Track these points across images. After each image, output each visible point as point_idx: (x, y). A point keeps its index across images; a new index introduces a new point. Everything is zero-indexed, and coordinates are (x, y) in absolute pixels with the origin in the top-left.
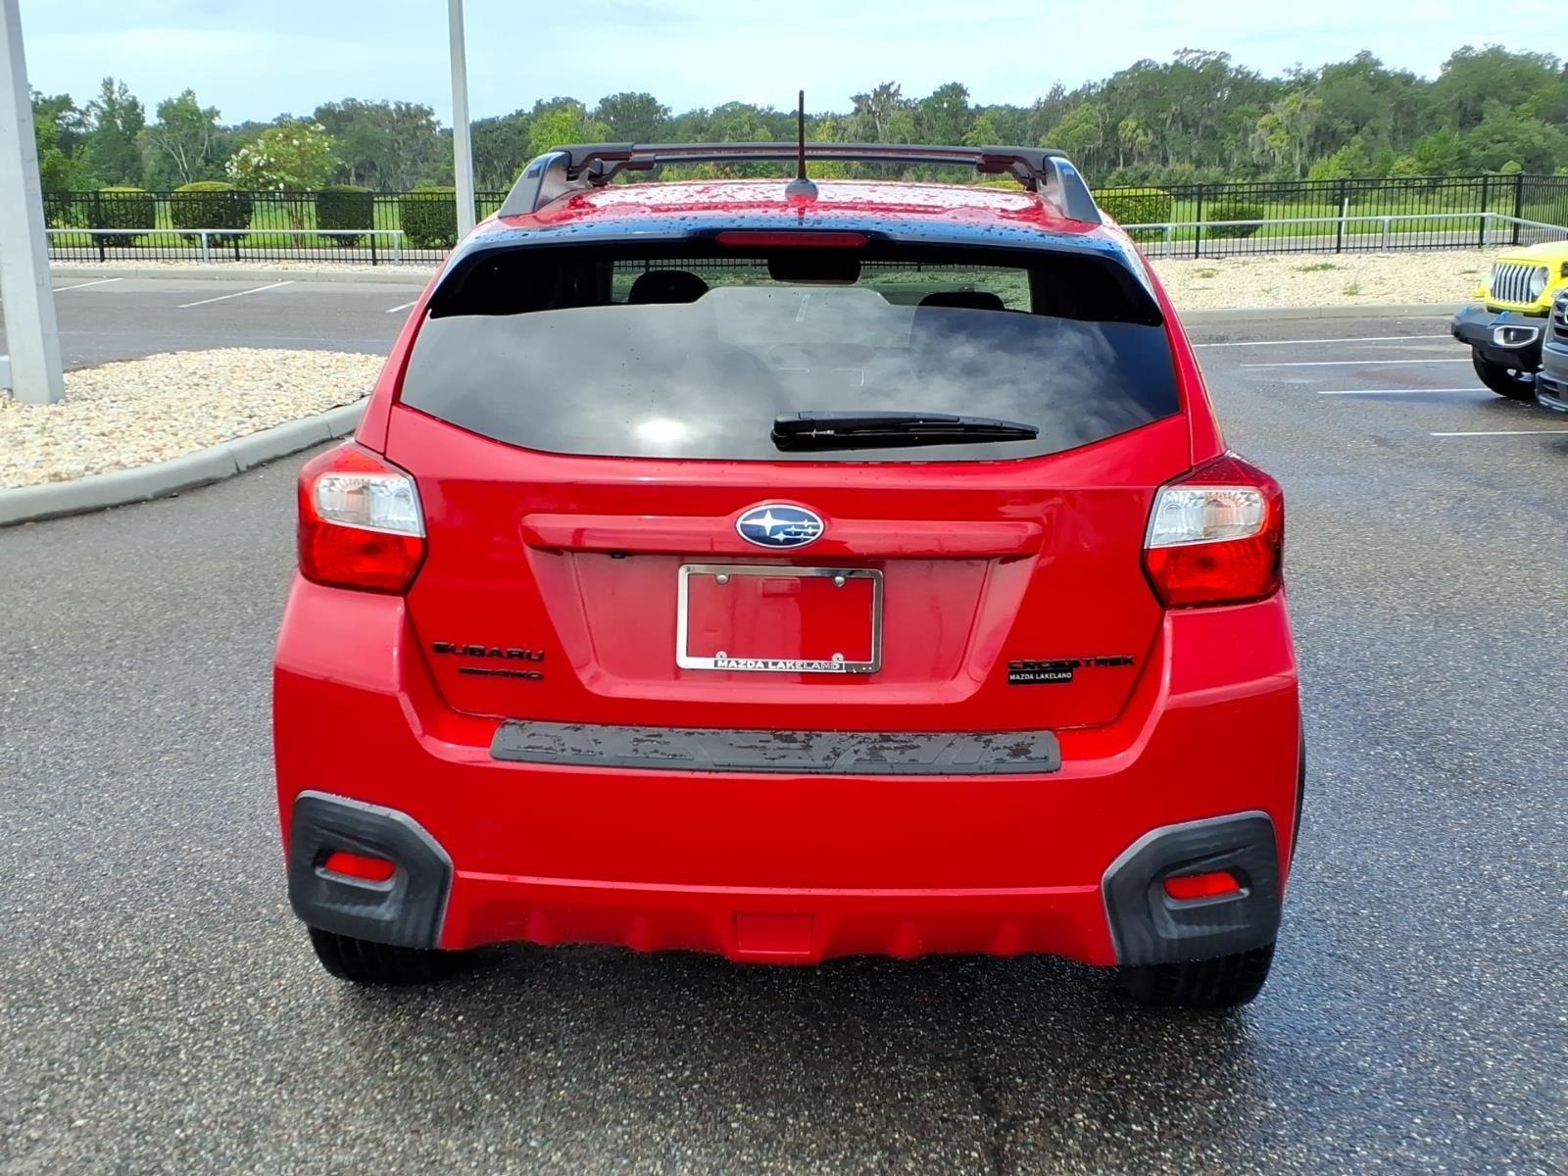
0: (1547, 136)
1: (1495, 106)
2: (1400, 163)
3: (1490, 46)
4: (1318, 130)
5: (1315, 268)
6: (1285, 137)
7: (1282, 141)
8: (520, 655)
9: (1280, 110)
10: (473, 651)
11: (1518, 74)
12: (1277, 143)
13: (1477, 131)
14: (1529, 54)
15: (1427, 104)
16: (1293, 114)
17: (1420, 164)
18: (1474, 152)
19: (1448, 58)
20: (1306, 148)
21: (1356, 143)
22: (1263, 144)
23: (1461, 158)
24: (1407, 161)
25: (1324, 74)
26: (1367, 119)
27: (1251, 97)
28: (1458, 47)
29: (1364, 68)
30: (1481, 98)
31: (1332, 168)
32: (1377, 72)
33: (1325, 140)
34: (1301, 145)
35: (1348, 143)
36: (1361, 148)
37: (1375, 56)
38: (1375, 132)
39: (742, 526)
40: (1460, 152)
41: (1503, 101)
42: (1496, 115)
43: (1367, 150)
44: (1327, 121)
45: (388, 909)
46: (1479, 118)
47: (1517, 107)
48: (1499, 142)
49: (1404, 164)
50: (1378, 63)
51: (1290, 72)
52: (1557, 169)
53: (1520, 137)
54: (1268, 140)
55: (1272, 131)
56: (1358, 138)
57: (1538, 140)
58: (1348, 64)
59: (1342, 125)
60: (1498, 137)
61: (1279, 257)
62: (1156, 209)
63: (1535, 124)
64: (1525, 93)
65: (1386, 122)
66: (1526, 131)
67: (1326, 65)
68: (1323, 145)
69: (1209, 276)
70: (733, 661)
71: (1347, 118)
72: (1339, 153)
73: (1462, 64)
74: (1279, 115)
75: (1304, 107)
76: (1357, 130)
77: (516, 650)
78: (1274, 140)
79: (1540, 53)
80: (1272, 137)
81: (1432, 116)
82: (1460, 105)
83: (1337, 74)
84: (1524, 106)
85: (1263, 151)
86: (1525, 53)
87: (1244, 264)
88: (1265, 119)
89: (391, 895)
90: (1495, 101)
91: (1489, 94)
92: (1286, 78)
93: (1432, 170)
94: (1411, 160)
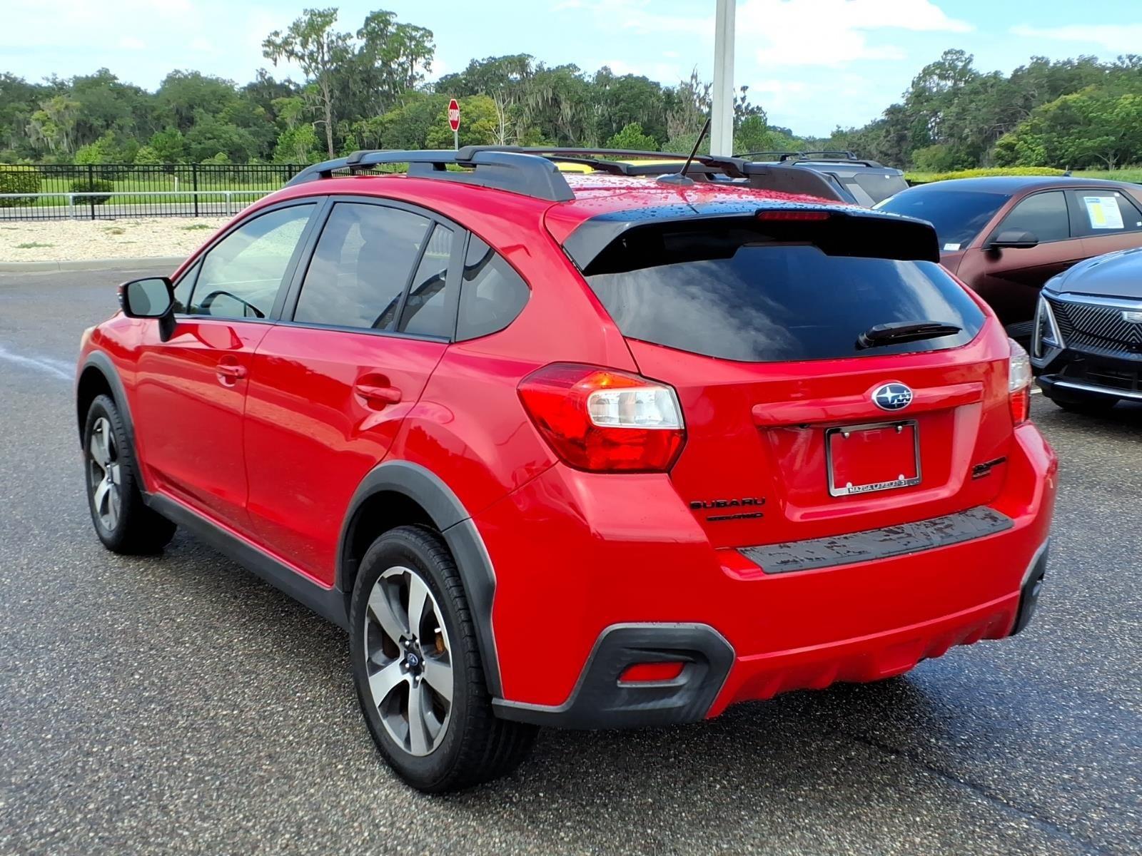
0: (241, 136)
1: (202, 113)
2: (143, 151)
3: (190, 71)
4: (78, 124)
5: (194, 227)
6: (55, 129)
7: (53, 131)
8: (750, 502)
9: (49, 108)
10: (718, 504)
11: (214, 93)
12: (49, 133)
13: (193, 131)
14: (217, 79)
15: (153, 109)
16: (59, 112)
17: (156, 152)
18: (194, 145)
19: (164, 78)
20: (71, 137)
21: (109, 135)
22: (38, 133)
23: (185, 149)
24: (148, 150)
25: (74, 83)
26: (114, 118)
27: (20, 98)
28: (171, 71)
29: (103, 80)
30: (191, 107)
31: (93, 153)
32: (114, 84)
33: (84, 132)
34: (67, 135)
35: (103, 135)
36: (113, 139)
37: (112, 72)
38: (121, 128)
39: (878, 399)
40: (184, 145)
41: (207, 111)
42: (204, 121)
43: (118, 142)
44: (84, 118)
45: (680, 698)
46: (191, 121)
47: (216, 115)
48: (210, 139)
49: (146, 153)
50: (115, 78)
51: (48, 80)
52: (251, 159)
53: (224, 135)
54: (41, 130)
55: (43, 124)
56: (110, 132)
57: (235, 138)
58: (92, 77)
59: (98, 123)
60: (209, 135)
61: (158, 219)
62: (30, 182)
63: (231, 127)
64: (220, 106)
65: (130, 121)
66: (226, 132)
67: (75, 77)
68: (84, 136)
69: (118, 233)
70: (857, 487)
71: (100, 117)
72: (97, 142)
73: (175, 82)
74: (48, 112)
75: (67, 107)
76: (108, 126)
77: (747, 499)
78: (46, 131)
79: (224, 78)
80: (44, 128)
81: (158, 118)
82: (177, 110)
83: (85, 85)
84: (222, 115)
85: (38, 139)
86: (214, 78)
87: (137, 224)
88: (37, 114)
89: (686, 686)
90: (201, 110)
91: (196, 104)
92: (45, 84)
93: (166, 158)
94: (151, 149)
